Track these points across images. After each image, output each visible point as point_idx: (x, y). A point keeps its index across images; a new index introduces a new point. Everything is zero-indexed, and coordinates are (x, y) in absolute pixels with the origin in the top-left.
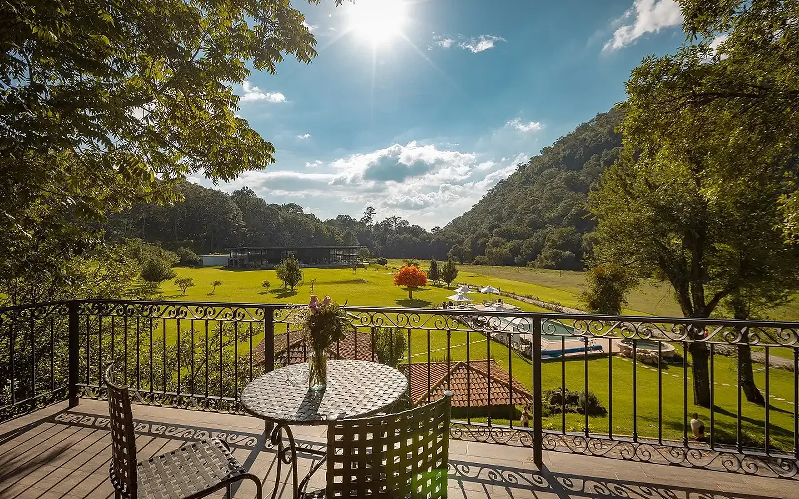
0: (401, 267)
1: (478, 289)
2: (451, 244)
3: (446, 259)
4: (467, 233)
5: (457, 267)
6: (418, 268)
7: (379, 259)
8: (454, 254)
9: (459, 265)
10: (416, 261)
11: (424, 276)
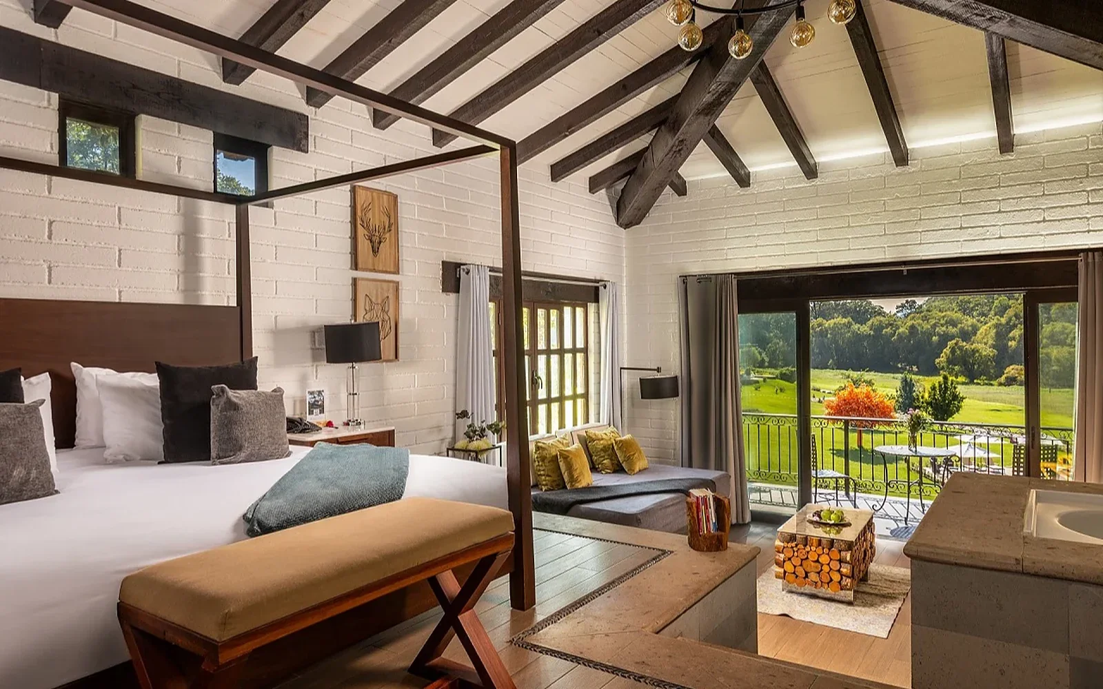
0: (837, 387)
1: (1011, 438)
2: (945, 338)
3: (932, 371)
4: (983, 315)
5: (961, 390)
6: (873, 390)
7: (784, 370)
8: (951, 361)
9: (963, 383)
10: (868, 376)
11: (888, 407)
